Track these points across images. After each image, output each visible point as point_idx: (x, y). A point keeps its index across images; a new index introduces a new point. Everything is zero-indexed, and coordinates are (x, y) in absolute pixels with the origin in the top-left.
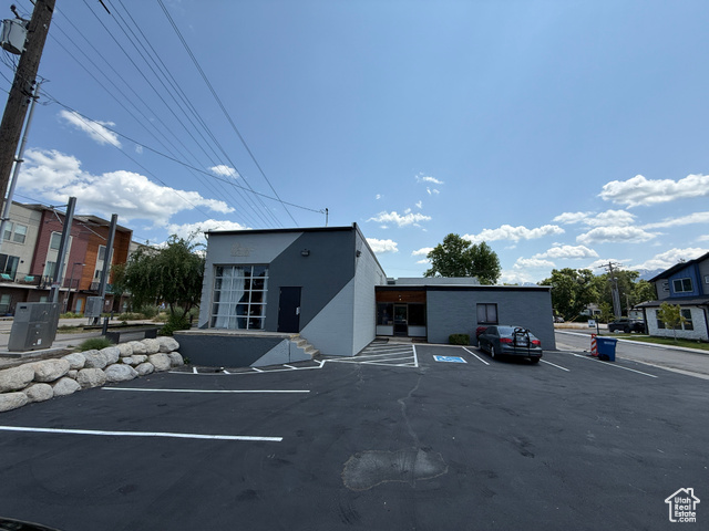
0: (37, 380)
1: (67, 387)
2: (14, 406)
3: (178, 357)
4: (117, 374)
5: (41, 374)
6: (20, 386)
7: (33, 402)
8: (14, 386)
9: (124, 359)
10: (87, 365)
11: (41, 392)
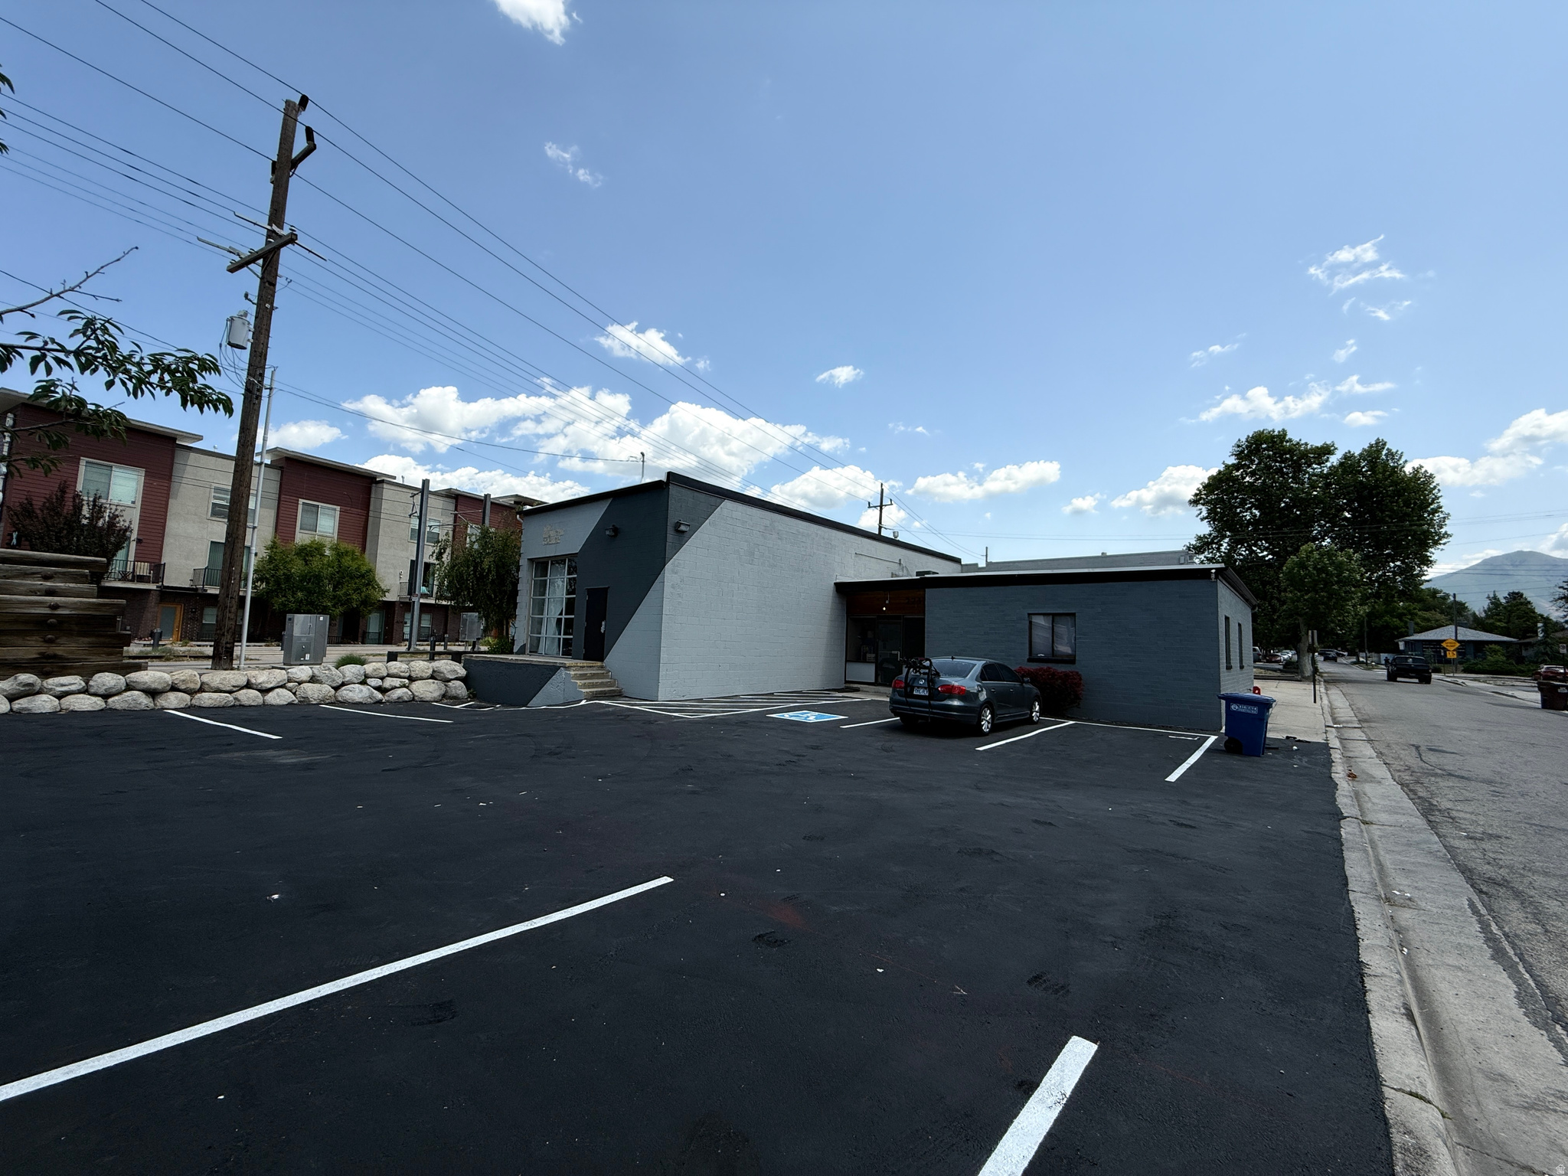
0: (249, 685)
1: (280, 697)
2: (217, 704)
3: (459, 688)
4: (351, 694)
5: (253, 681)
6: (228, 689)
7: (240, 705)
8: (222, 687)
9: (369, 681)
10: (313, 679)
11: (249, 697)
